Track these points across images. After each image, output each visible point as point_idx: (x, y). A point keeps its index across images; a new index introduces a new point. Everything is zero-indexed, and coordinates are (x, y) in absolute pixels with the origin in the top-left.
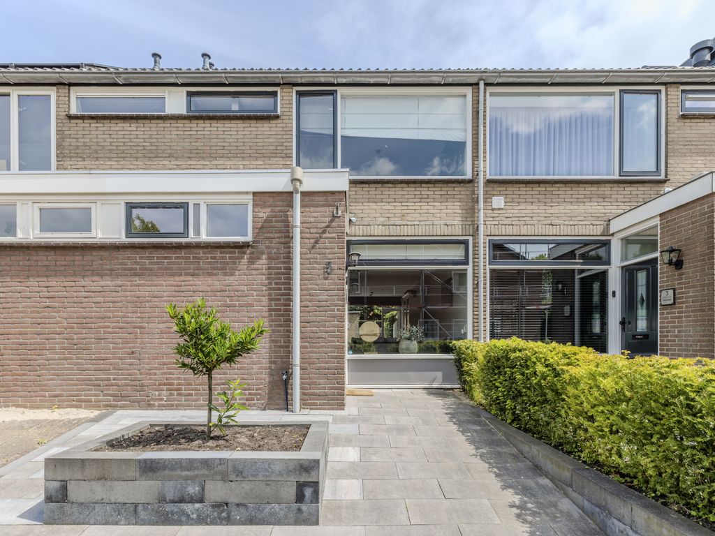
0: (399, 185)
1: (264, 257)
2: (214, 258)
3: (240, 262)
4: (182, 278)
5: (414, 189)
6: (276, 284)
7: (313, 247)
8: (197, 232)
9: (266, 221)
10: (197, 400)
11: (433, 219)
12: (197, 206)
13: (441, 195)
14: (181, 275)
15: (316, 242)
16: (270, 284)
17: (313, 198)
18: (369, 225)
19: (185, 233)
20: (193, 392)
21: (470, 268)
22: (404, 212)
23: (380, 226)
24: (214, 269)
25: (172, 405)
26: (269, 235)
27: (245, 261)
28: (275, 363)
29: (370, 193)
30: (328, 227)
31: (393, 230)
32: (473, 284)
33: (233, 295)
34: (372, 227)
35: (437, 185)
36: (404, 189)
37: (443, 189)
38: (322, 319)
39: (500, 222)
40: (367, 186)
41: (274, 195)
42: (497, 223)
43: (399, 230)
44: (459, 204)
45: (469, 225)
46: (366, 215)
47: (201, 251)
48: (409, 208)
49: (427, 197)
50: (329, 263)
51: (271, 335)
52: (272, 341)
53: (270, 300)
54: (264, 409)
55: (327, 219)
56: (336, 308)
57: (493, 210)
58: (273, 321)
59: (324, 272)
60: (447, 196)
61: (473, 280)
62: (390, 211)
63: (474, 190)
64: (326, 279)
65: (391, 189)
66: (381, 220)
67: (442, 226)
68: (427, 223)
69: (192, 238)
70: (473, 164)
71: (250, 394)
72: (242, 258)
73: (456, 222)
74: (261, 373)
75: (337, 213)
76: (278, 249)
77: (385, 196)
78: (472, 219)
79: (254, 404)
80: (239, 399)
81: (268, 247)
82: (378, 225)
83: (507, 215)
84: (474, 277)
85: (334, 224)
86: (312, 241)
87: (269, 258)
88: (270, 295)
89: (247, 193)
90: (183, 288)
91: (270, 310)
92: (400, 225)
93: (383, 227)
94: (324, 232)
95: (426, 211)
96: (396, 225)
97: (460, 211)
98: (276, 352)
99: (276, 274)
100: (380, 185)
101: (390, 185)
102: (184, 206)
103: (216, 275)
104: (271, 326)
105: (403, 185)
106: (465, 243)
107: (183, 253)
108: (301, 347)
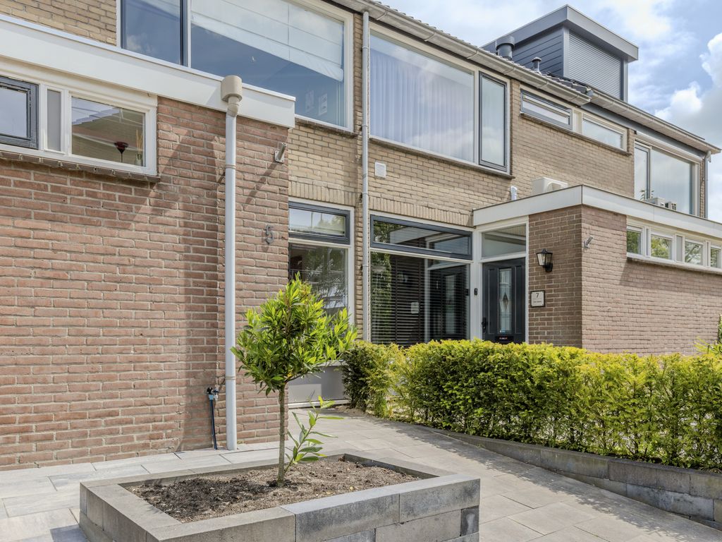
1: (177, 205)
2: (93, 195)
3: (138, 209)
4: (32, 223)
6: (196, 250)
7: (247, 202)
8: (56, 142)
9: (180, 148)
10: (61, 447)
14: (28, 217)
15: (252, 195)
16: (187, 250)
19: (31, 139)
20: (54, 433)
21: (351, 249)
24: (94, 213)
25: (11, 461)
26: (184, 171)
27: (146, 208)
28: (194, 375)
30: (267, 174)
32: (356, 269)
33: (127, 262)
35: (317, 132)
37: (323, 139)
39: (383, 195)
41: (193, 109)
42: (379, 195)
44: (341, 162)
45: (352, 193)
47: (69, 179)
50: (269, 228)
51: (188, 332)
52: (190, 341)
53: (188, 275)
54: (179, 450)
57: (375, 178)
58: (190, 309)
59: (263, 240)
60: (328, 150)
61: (356, 264)
63: (356, 149)
64: (265, 250)
67: (323, 189)
68: (307, 181)
69: (44, 151)
70: (355, 115)
71: (155, 428)
72: (143, 202)
73: (338, 187)
74: (174, 393)
75: (280, 158)
76: (199, 196)
78: (355, 185)
79: (163, 444)
80: (138, 438)
81: (183, 191)
83: (388, 187)
84: (356, 260)
85: (275, 172)
86: (249, 192)
87: (186, 209)
88: (186, 268)
89: (149, 95)
90: (32, 242)
91: (187, 292)
94: (262, 181)
95: (305, 165)
97: (342, 173)
98: (195, 358)
99: (196, 235)
102: (29, 89)
103: (97, 225)
104: (188, 317)
106: (345, 216)
107: (32, 177)
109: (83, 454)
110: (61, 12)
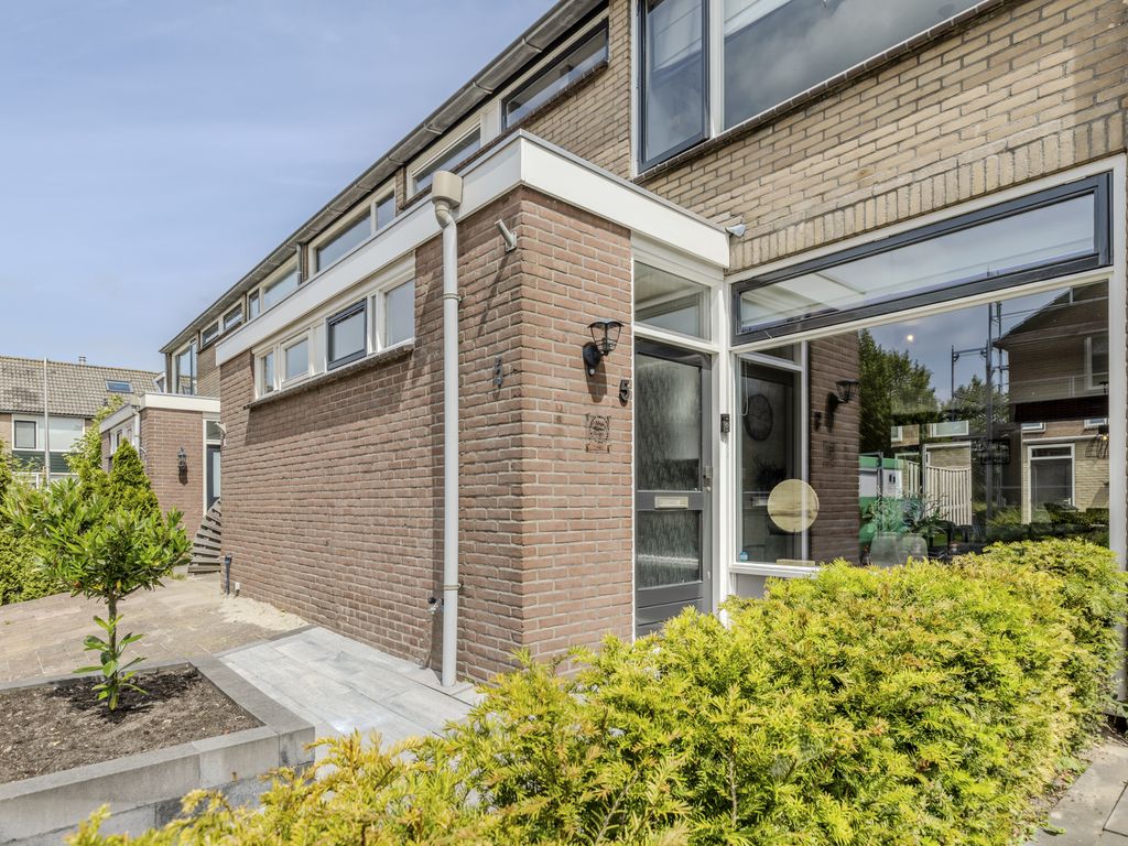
0: (852, 91)
1: (426, 369)
2: (381, 385)
3: (403, 386)
4: (359, 425)
5: (895, 81)
7: (480, 334)
8: (374, 343)
9: (427, 300)
10: (370, 629)
12: (374, 300)
13: (988, 58)
14: (358, 419)
15: (483, 321)
16: (433, 421)
17: (478, 226)
18: (775, 231)
19: (365, 351)
20: (367, 614)
21: (1116, 274)
22: (863, 162)
23: (802, 224)
24: (382, 403)
25: (352, 632)
26: (430, 325)
27: (408, 382)
28: (437, 577)
29: (777, 146)
30: (498, 280)
31: (834, 226)
34: (782, 233)
36: (866, 96)
37: (994, 36)
40: (770, 131)
41: (436, 243)
43: (850, 221)
44: (1062, 57)
45: (1107, 117)
46: (768, 209)
48: (880, 144)
49: (936, 86)
53: (433, 452)
55: (497, 263)
59: (494, 384)
60: (1012, 52)
62: (828, 175)
64: (496, 397)
65: (829, 113)
66: (802, 208)
67: (993, 160)
68: (940, 168)
69: (370, 354)
71: (414, 632)
72: (403, 378)
75: (509, 243)
77: (812, 140)
79: (418, 653)
81: (430, 350)
82: (796, 224)
85: (508, 269)
86: (478, 319)
87: (431, 370)
89: (412, 253)
92: (853, 205)
93: (810, 225)
94: (493, 294)
95: (936, 132)
96: (843, 209)
100: (801, 115)
101: (828, 103)
102: (364, 306)
103: (383, 413)
105: (860, 87)
107: (358, 383)
108: (461, 548)
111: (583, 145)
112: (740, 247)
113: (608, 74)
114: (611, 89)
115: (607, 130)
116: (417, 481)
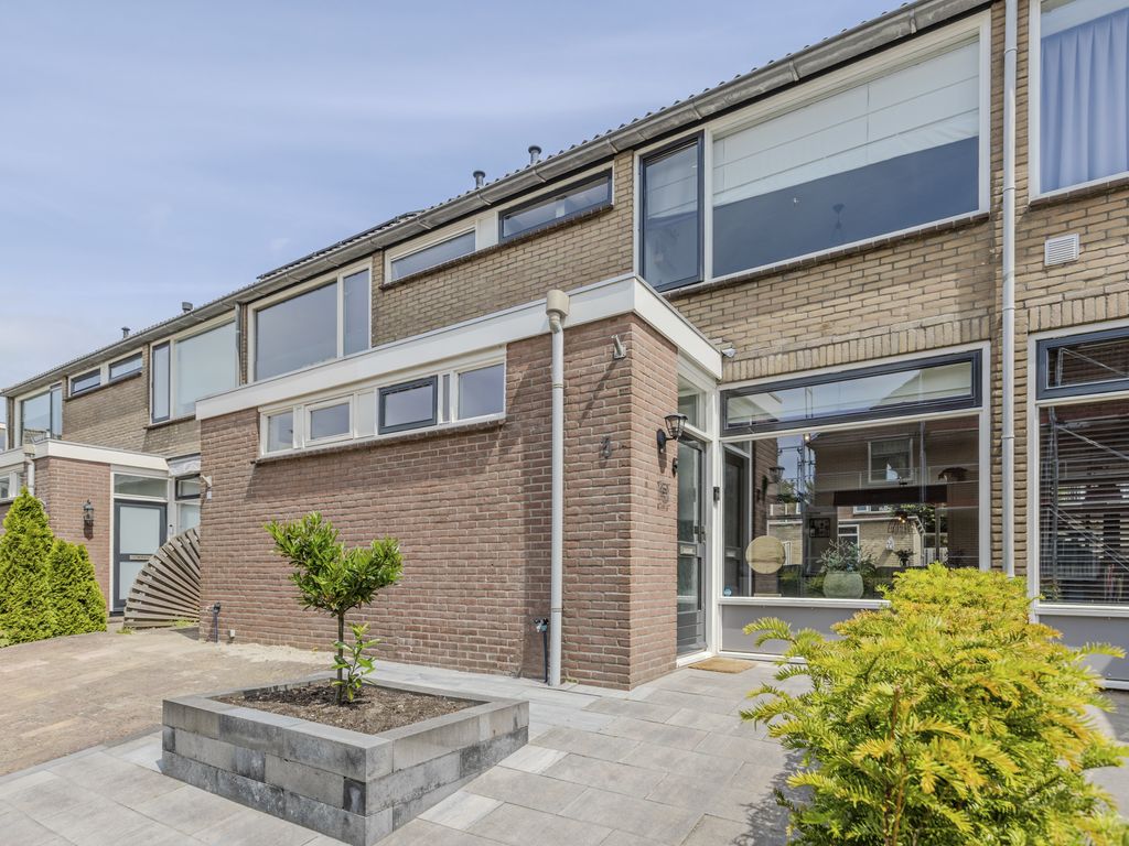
0: (817, 270)
1: (520, 440)
2: (461, 450)
3: (491, 452)
4: (428, 483)
5: (848, 269)
6: (535, 480)
7: (584, 417)
8: (447, 417)
9: (523, 385)
10: (443, 654)
11: (890, 320)
12: (446, 377)
13: (910, 267)
14: (427, 478)
15: (589, 407)
16: (527, 482)
17: (584, 335)
18: (758, 357)
19: (433, 421)
20: (439, 642)
21: (984, 413)
22: (825, 319)
23: (780, 356)
24: (462, 465)
25: (418, 659)
26: (524, 406)
27: (496, 449)
28: (532, 604)
29: (761, 297)
30: (605, 378)
31: (804, 359)
32: (992, 447)
33: (482, 502)
34: (764, 360)
35: (899, 249)
36: (827, 275)
37: (913, 254)
38: (597, 534)
39: (1067, 295)
40: (755, 285)
41: (533, 341)
42: (1059, 297)
43: (816, 357)
44: (954, 276)
45: (981, 317)
46: (752, 340)
47: (448, 442)
48: (838, 309)
49: (876, 278)
50: (607, 439)
51: (527, 561)
52: (529, 571)
53: (527, 506)
54: (519, 676)
55: (605, 365)
56: (617, 515)
57: (1046, 270)
58: (530, 539)
59: (600, 456)
60: (924, 267)
61: (992, 438)
62: (799, 324)
63: (993, 238)
64: (603, 466)
65: (800, 281)
66: (779, 344)
67: (913, 332)
68: (878, 331)
69: (441, 424)
71: (502, 651)
72: (493, 445)
73: (944, 318)
74: (515, 620)
75: (619, 352)
76: (538, 425)
77: (788, 298)
78: (988, 303)
79: (507, 667)
80: (490, 658)
81: (525, 425)
82: (775, 354)
83: (1088, 274)
84: (993, 430)
85: (615, 372)
86: (583, 405)
87: (526, 442)
88: (526, 498)
89: (500, 346)
90: (429, 497)
91: (527, 523)
92: (818, 347)
93: (786, 356)
94: (600, 388)
95: (876, 308)
96: (811, 349)
97: (956, 292)
98: (533, 588)
99: (536, 465)
100: (779, 279)
101: (800, 274)
102: (431, 381)
103: (464, 474)
104: (527, 547)
105: (824, 268)
106: (974, 359)
107: (429, 448)
108: (565, 580)
109: (455, 662)
110: (588, 277)
111: (588, 266)
112: (730, 365)
113: (613, 215)
114: (616, 226)
115: (612, 258)
116: (507, 529)
